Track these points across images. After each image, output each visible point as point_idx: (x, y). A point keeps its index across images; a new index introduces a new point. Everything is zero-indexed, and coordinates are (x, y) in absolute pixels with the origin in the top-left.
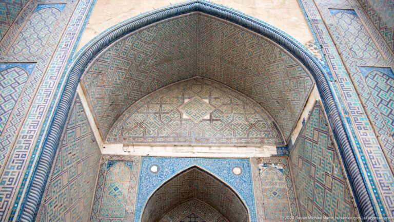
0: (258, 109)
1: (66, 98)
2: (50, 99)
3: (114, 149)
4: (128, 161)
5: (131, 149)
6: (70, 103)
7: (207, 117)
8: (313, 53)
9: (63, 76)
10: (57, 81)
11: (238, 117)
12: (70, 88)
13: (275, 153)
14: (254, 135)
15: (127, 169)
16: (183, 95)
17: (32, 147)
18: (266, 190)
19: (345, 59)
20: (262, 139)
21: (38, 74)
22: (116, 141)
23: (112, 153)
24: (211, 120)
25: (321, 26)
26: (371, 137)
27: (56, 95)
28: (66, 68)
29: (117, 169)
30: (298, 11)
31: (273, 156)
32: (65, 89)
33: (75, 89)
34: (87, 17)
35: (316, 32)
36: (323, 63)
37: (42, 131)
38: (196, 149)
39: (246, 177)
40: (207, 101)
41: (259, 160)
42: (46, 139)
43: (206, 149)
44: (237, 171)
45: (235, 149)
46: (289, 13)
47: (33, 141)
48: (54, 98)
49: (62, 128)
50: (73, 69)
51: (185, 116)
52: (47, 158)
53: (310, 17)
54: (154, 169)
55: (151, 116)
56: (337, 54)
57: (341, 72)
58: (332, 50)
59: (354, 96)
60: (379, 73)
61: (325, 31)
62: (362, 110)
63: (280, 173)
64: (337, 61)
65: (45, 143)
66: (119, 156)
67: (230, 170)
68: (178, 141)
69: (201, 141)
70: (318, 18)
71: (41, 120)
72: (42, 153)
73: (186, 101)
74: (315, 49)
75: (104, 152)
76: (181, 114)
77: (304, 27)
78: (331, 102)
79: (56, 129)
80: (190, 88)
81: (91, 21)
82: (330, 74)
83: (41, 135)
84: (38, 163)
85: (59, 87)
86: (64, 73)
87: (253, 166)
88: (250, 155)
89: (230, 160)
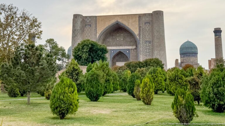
5: (108, 47)
7: (122, 39)
11: (128, 39)
14: (131, 44)
16: (117, 33)
18: (133, 55)
20: (133, 44)
24: (123, 40)
25: (141, 29)
26: (142, 56)
31: (135, 48)
34: (96, 29)
35: (140, 31)
36: (139, 40)
38: (120, 47)
39: (129, 53)
40: (122, 35)
41: (132, 49)
43: (122, 47)
44: (128, 52)
45: (128, 47)
46: (136, 24)
51: (118, 39)
53: (140, 26)
54: (112, 52)
55: (111, 40)
57: (141, 42)
58: (141, 37)
59: (142, 48)
60: (148, 42)
61: (142, 31)
63: (136, 52)
64: (141, 40)
67: (126, 51)
68: (116, 45)
69: (121, 45)
70: (142, 26)
73: (118, 35)
74: (138, 36)
77: (138, 29)
80: (119, 31)
81: (97, 30)
87: (131, 51)
88: (130, 48)
89: (126, 49)
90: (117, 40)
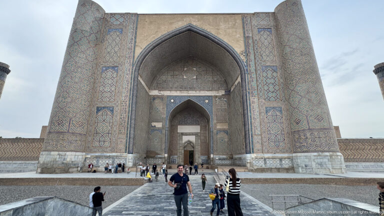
0: (219, 73)
1: (135, 84)
2: (129, 85)
3: (155, 93)
4: (161, 98)
5: (162, 92)
6: (137, 86)
7: (195, 77)
8: (242, 58)
9: (132, 74)
10: (130, 76)
11: (209, 78)
12: (136, 79)
13: (224, 93)
14: (215, 86)
15: (161, 101)
16: (184, 66)
17: (128, 105)
18: (218, 109)
19: (256, 62)
20: (219, 88)
21: (120, 73)
22: (155, 89)
23: (154, 94)
24: (197, 79)
26: (256, 100)
27: (131, 83)
28: (132, 69)
29: (156, 101)
30: (241, 31)
31: (223, 95)
32: (134, 80)
33: (138, 79)
35: (247, 45)
36: (245, 64)
37: (130, 99)
38: (190, 92)
39: (210, 105)
40: (195, 69)
41: (216, 97)
42: (132, 102)
43: (194, 92)
44: (207, 101)
45: (207, 92)
46: (236, 32)
47: (127, 103)
48: (131, 85)
49: (136, 96)
50: (135, 69)
51: (185, 77)
52: (134, 109)
53: (247, 35)
54: (172, 101)
55: (169, 77)
56: (253, 58)
57: (253, 69)
58: (252, 57)
59: (255, 82)
60: (271, 69)
61: (252, 45)
62: (256, 88)
63: (225, 102)
64: (252, 63)
65: (132, 104)
66: (157, 96)
67: (204, 101)
68: (182, 88)
69: (192, 89)
70: (251, 35)
71: (128, 94)
72: (132, 107)
73: (185, 69)
74: (244, 56)
75: (150, 94)
76: (183, 76)
77: (242, 42)
78: (244, 84)
79: (134, 98)
80: (187, 62)
82: (247, 70)
83: (130, 101)
84: (132, 111)
85: (131, 79)
86: (132, 72)
87: (213, 99)
88: (213, 95)
89: (204, 96)
90: (183, 79)
